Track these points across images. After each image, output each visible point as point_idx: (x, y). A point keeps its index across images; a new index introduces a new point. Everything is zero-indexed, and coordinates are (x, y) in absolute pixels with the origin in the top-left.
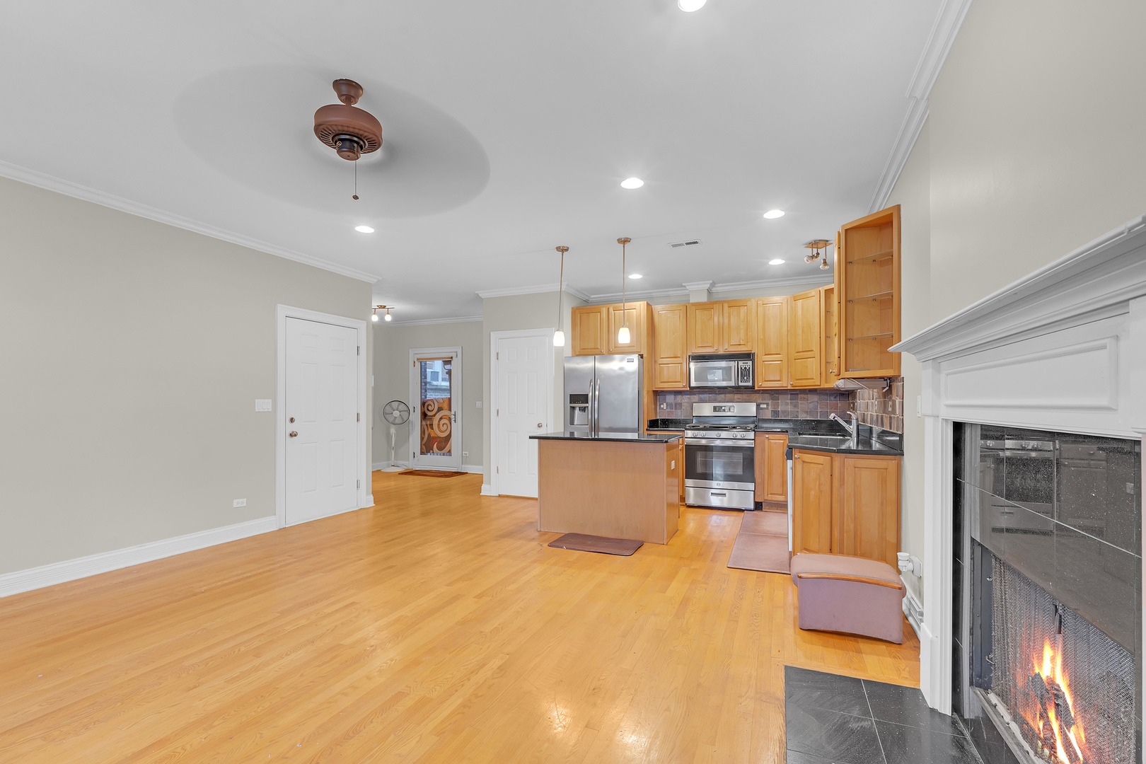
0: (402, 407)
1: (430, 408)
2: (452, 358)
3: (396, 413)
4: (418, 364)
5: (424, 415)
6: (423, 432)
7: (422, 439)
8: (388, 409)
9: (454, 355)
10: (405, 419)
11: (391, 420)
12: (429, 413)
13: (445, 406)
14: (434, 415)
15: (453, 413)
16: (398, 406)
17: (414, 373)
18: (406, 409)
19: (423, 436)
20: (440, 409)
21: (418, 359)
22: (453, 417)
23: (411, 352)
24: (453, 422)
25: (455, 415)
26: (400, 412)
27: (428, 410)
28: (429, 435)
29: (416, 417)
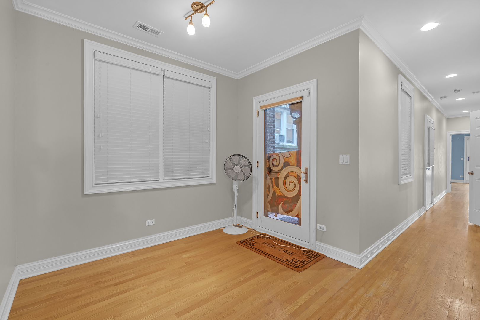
0: (243, 161)
1: (275, 163)
2: (302, 97)
3: (237, 169)
4: (262, 113)
5: (269, 171)
6: (267, 189)
7: (266, 196)
8: (229, 164)
9: (305, 94)
10: (247, 176)
11: (233, 175)
12: (274, 169)
13: (293, 160)
14: (280, 171)
15: (303, 170)
16: (240, 160)
17: (258, 124)
18: (248, 164)
19: (267, 192)
20: (286, 164)
21: (261, 107)
22: (303, 176)
23: (255, 100)
24: (303, 182)
25: (306, 173)
26: (241, 167)
27: (273, 164)
28: (274, 192)
29: (259, 173)
